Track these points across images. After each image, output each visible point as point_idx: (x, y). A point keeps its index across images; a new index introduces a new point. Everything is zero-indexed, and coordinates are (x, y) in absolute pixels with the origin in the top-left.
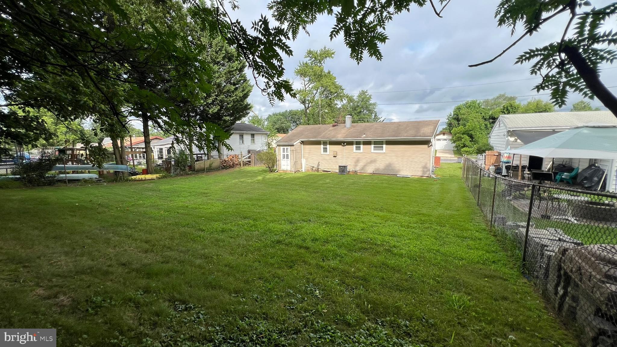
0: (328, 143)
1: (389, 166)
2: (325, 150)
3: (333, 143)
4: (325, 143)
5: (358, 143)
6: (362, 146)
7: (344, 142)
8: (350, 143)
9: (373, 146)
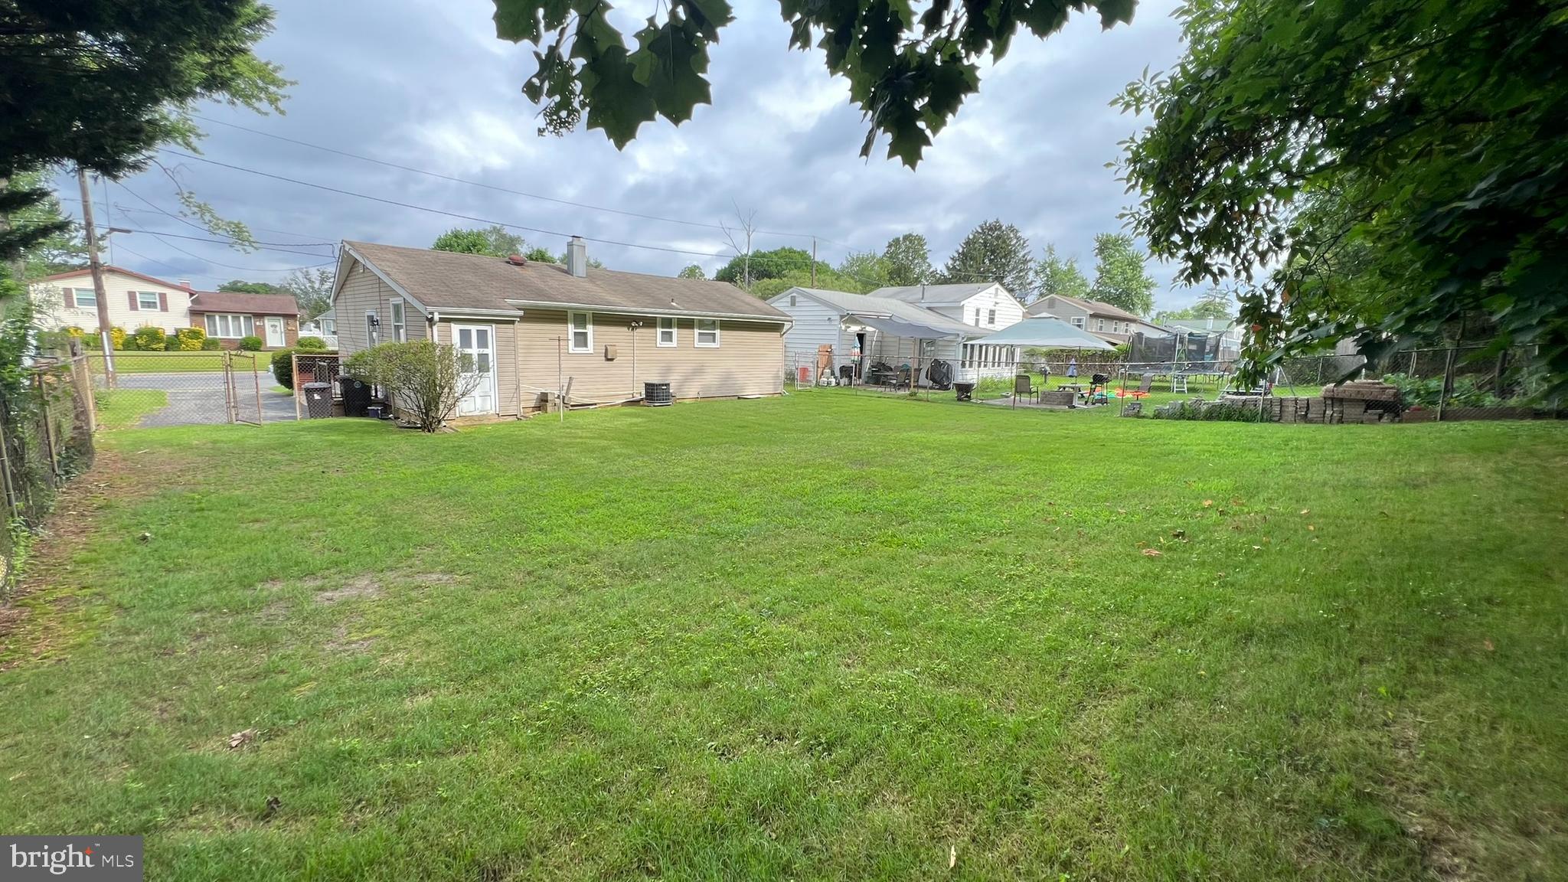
0: (589, 316)
1: (727, 378)
2: (581, 339)
3: (604, 319)
4: (580, 319)
5: (667, 323)
6: (675, 331)
7: (637, 319)
8: (650, 323)
9: (697, 331)
